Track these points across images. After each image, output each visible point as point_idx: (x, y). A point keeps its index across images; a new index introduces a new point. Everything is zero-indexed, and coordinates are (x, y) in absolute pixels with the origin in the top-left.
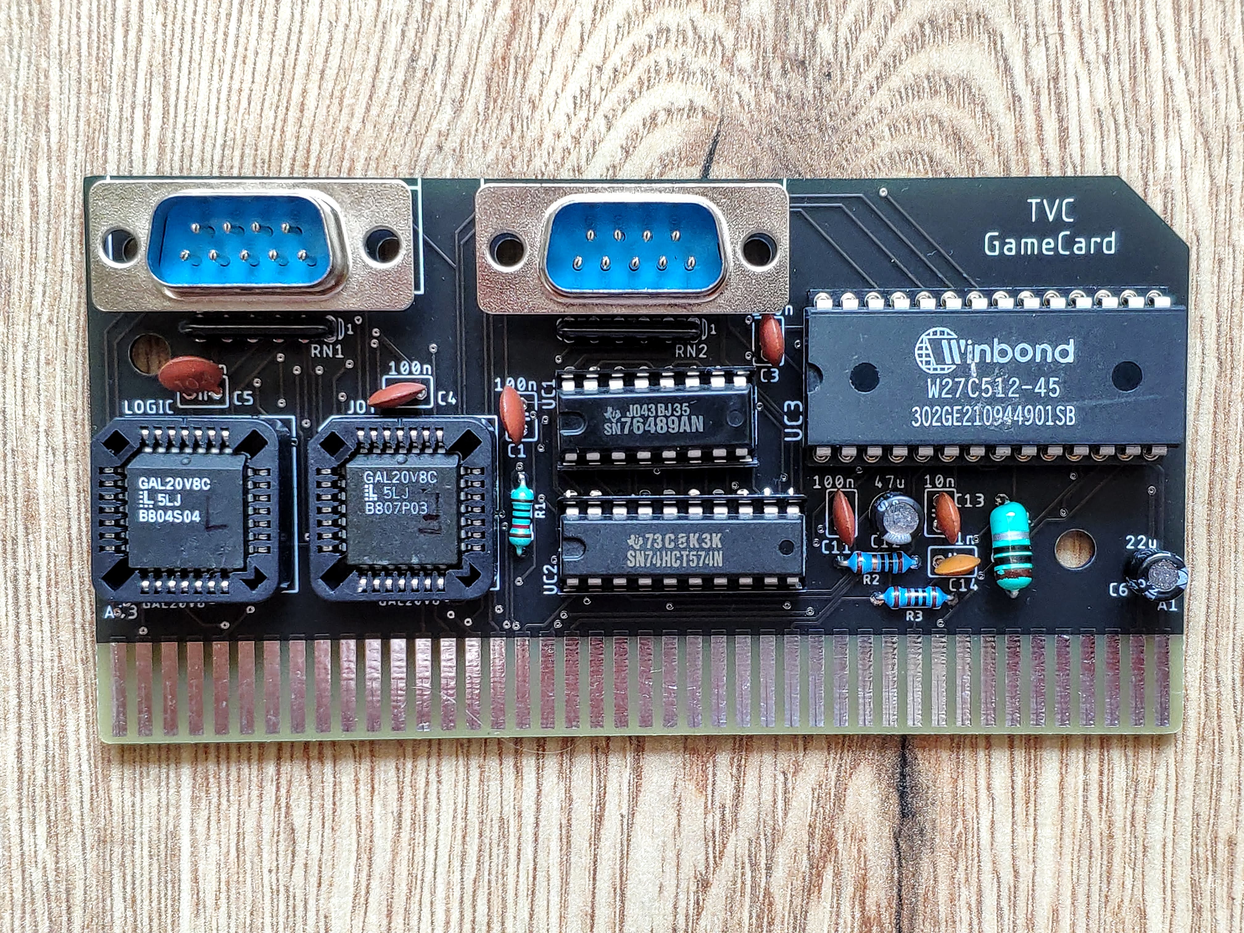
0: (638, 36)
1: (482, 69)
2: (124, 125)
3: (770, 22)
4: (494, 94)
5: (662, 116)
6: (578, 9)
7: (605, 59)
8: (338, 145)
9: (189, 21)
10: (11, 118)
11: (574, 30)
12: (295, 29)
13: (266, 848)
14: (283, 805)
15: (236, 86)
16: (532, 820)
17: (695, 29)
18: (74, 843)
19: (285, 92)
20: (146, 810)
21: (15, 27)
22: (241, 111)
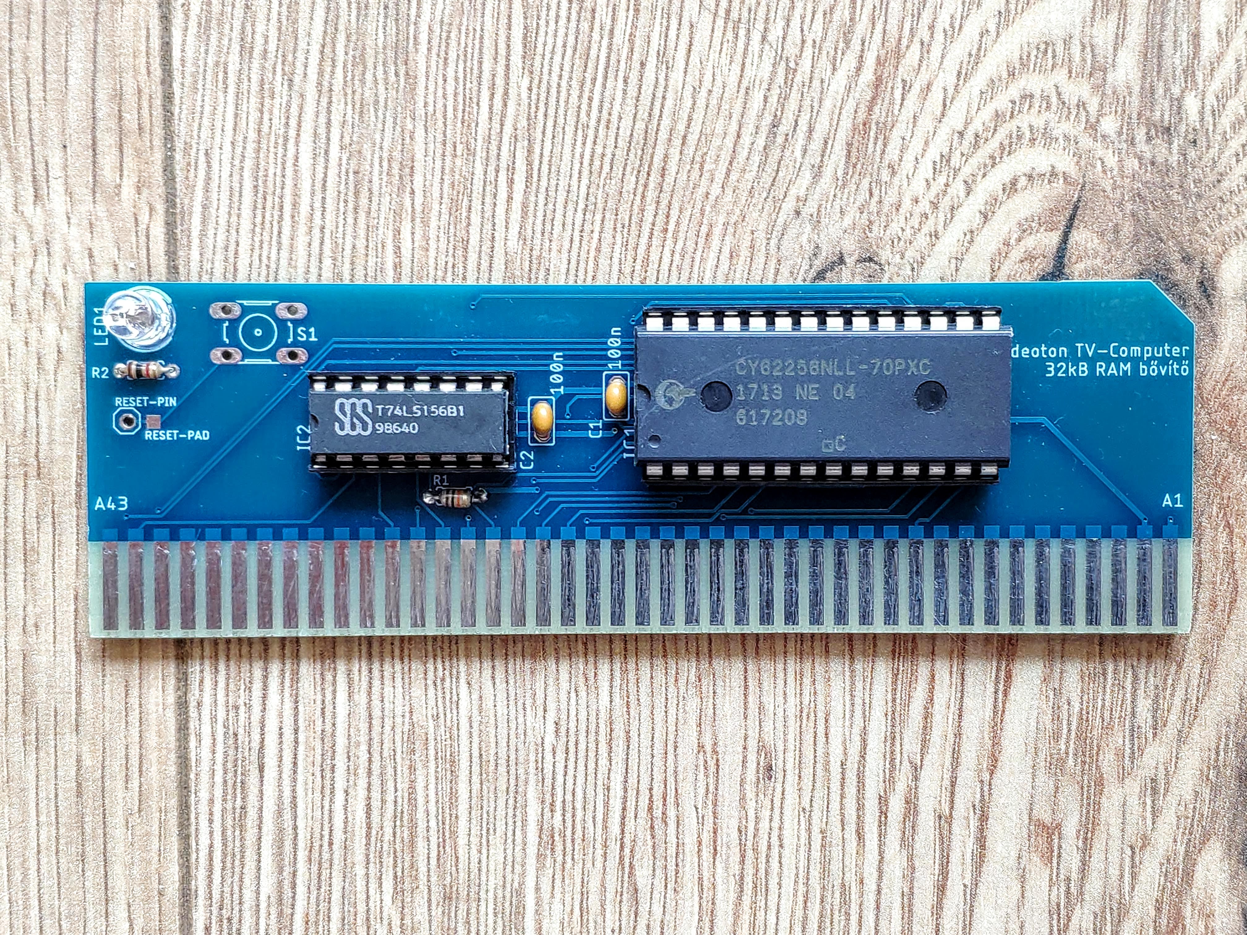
0: (1002, 102)
1: (842, 136)
2: (488, 188)
3: (1137, 89)
4: (854, 160)
5: (1023, 181)
6: (941, 74)
7: (967, 124)
8: (697, 210)
9: (554, 85)
10: (376, 179)
11: (936, 96)
12: (659, 95)
13: (609, 907)
14: (627, 865)
15: (599, 150)
16: (874, 887)
17: (1059, 94)
18: (421, 899)
19: (647, 157)
20: (492, 868)
21: (381, 87)
22: (604, 175)
